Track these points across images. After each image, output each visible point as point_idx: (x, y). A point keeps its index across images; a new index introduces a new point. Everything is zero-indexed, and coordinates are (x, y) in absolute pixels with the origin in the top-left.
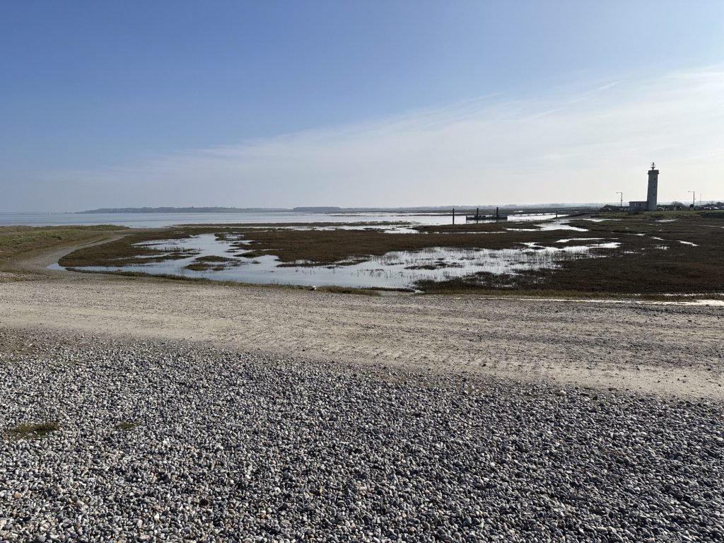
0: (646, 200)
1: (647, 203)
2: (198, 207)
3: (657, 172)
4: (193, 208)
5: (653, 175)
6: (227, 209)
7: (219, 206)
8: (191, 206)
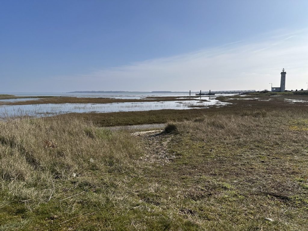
0: (280, 87)
1: (280, 88)
2: (114, 91)
3: (285, 73)
4: (111, 91)
5: (283, 74)
6: (125, 92)
7: (122, 91)
8: (110, 91)
